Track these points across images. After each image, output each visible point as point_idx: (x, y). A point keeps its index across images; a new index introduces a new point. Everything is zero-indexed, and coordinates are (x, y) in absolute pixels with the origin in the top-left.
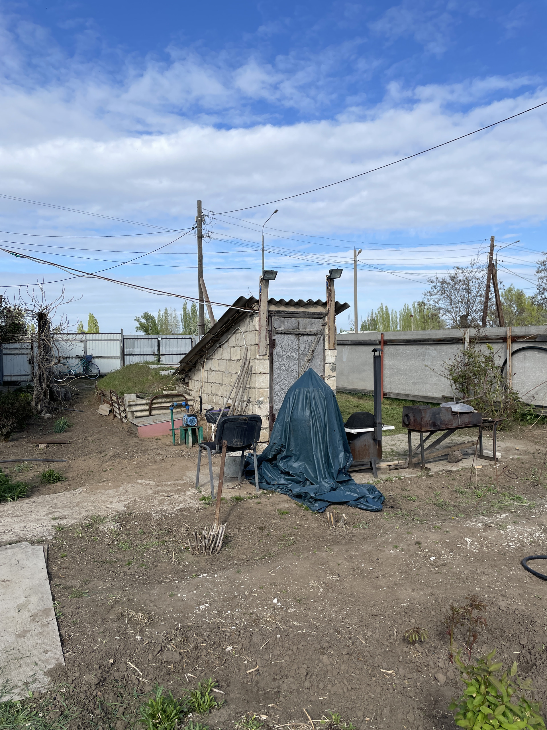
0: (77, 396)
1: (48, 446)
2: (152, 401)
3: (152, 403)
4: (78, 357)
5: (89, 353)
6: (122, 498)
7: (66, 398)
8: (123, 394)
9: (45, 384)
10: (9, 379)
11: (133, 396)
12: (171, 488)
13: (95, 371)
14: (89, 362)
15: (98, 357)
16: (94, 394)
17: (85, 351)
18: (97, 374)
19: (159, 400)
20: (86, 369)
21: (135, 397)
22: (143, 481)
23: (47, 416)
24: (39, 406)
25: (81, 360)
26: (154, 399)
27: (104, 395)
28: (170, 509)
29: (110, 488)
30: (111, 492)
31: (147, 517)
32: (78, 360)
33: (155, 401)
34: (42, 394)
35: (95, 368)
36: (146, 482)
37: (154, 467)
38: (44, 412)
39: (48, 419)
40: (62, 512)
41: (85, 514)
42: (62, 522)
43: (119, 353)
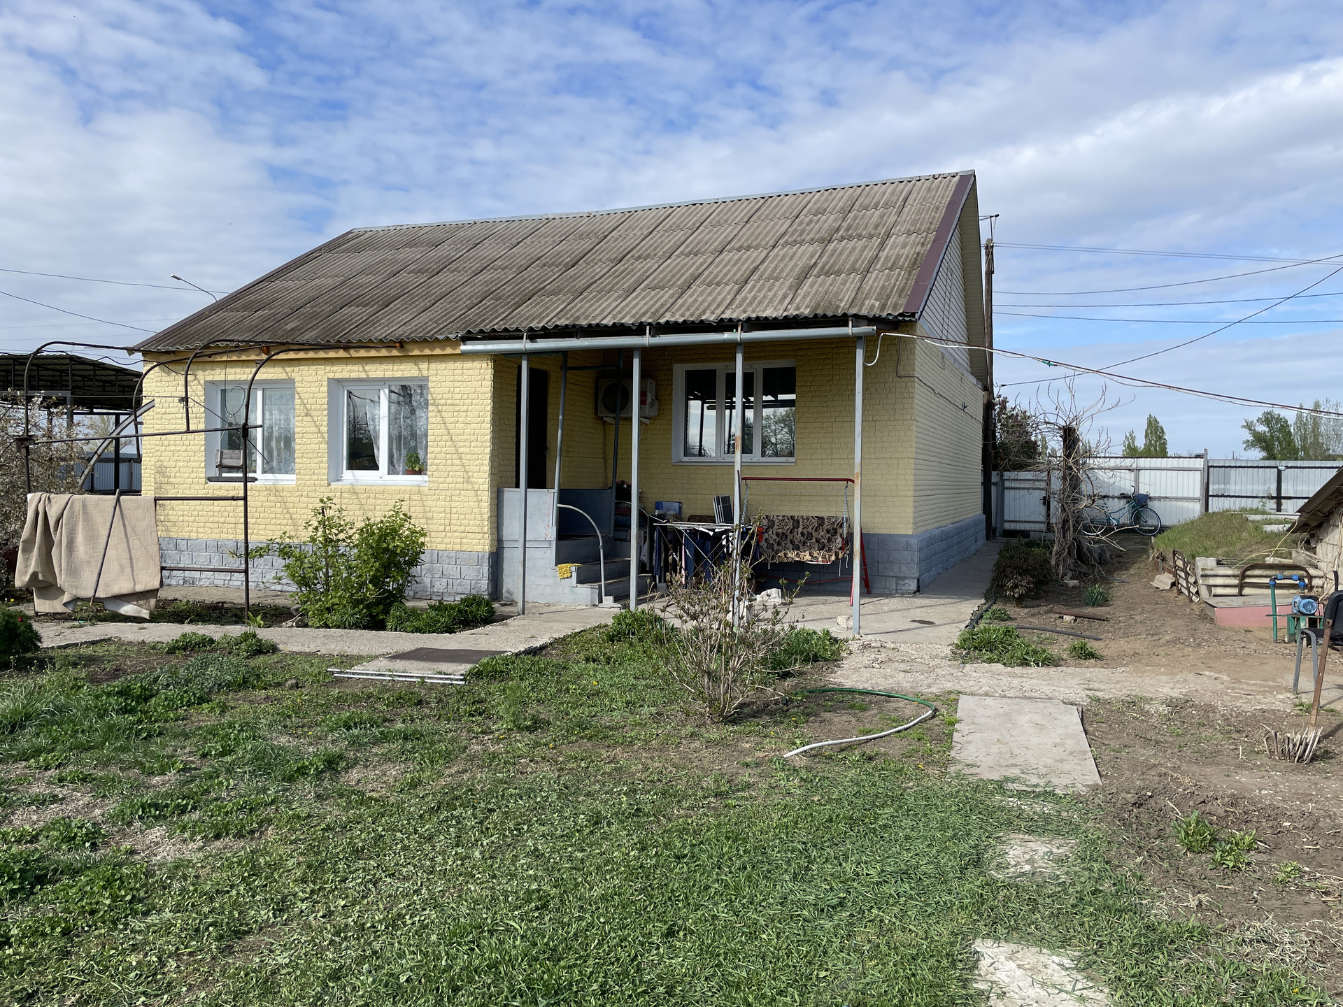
0: (1120, 559)
1: (1075, 620)
2: (1244, 572)
3: (1243, 576)
4: (1123, 496)
5: (1142, 491)
6: (1178, 686)
7: (1102, 561)
8: (1194, 557)
9: (1070, 535)
10: (1012, 526)
11: (1211, 562)
12: (1254, 688)
13: (1152, 522)
14: (1143, 507)
15: (1159, 498)
16: (1148, 558)
17: (1136, 487)
18: (1156, 527)
19: (1257, 572)
20: (1137, 517)
21: (1214, 563)
22: (1212, 674)
23: (1072, 583)
24: (1061, 567)
25: (1128, 502)
26: (1247, 569)
27: (1164, 559)
28: (1246, 707)
29: (1163, 674)
30: (1164, 678)
31: (1210, 709)
32: (1123, 502)
33: (1248, 573)
34: (1067, 550)
35: (1152, 517)
36: (1217, 675)
37: (1232, 661)
38: (1068, 576)
39: (1074, 587)
40: (1096, 685)
41: (1125, 692)
42: (1098, 694)
43: (1197, 492)
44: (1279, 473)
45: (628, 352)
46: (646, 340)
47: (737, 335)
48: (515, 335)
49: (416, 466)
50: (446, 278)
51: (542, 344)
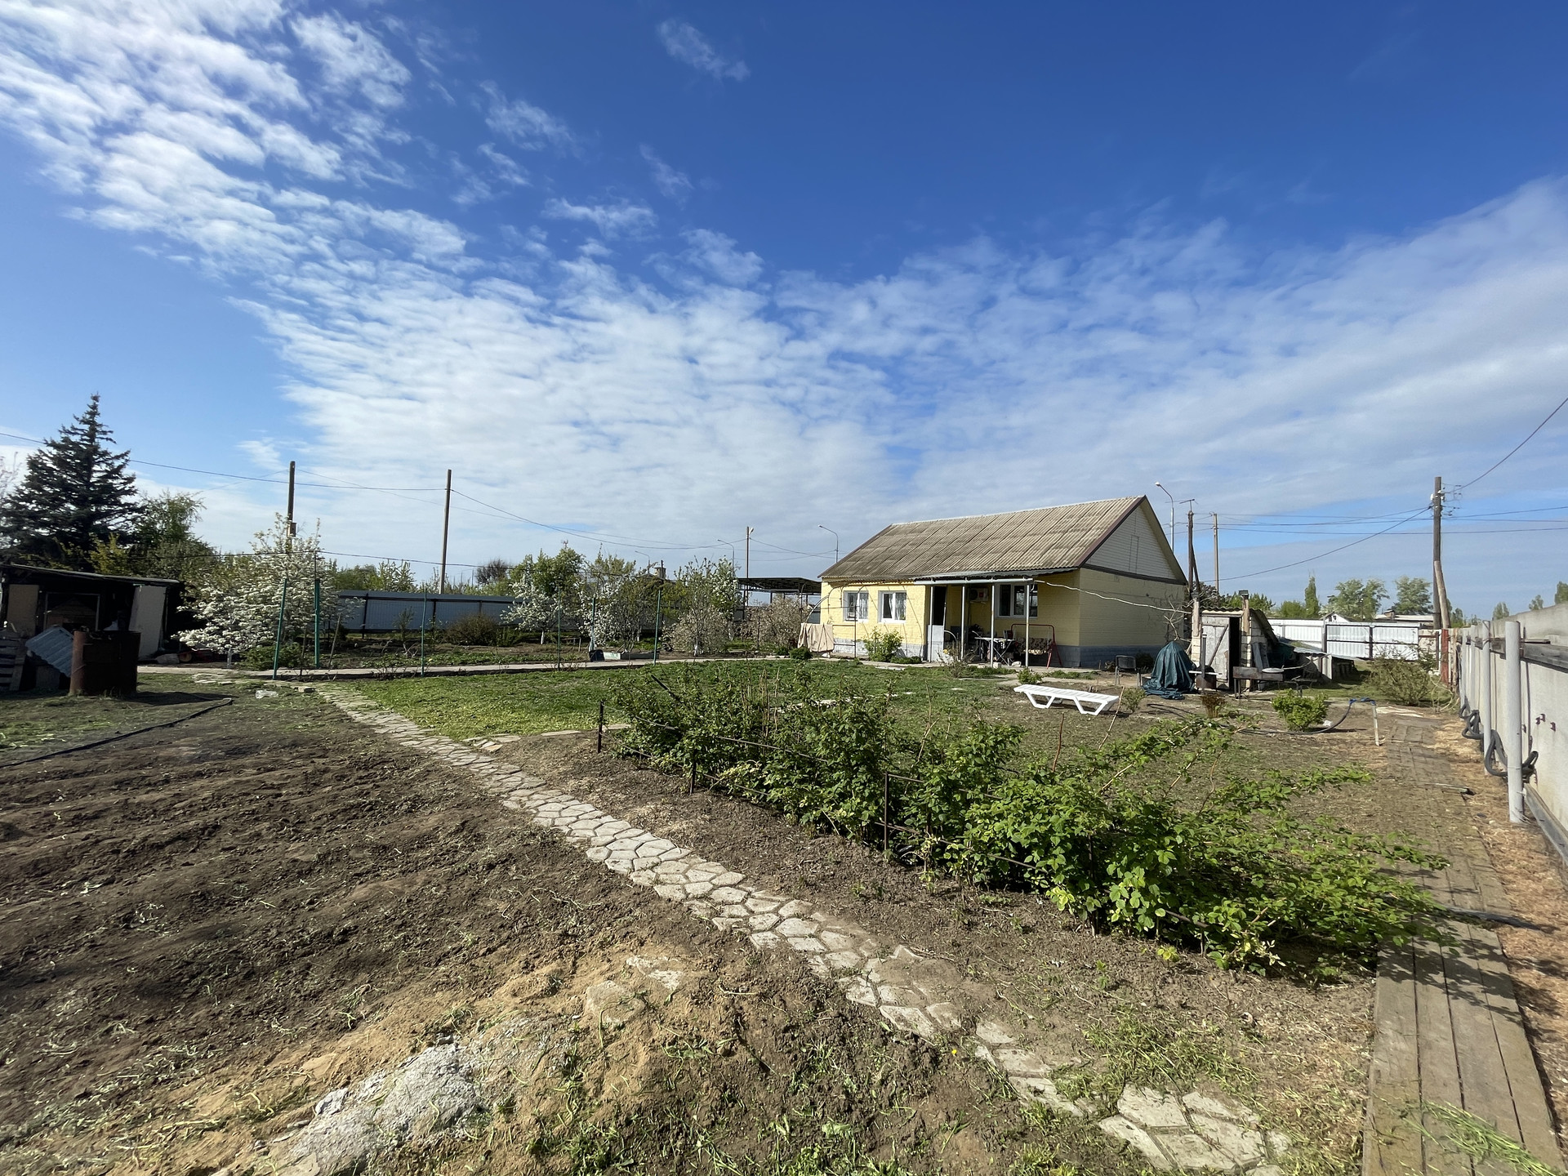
43: (1320, 639)
44: (1371, 629)
45: (962, 585)
46: (966, 581)
47: (992, 580)
48: (929, 579)
49: (903, 618)
50: (922, 547)
51: (937, 582)
